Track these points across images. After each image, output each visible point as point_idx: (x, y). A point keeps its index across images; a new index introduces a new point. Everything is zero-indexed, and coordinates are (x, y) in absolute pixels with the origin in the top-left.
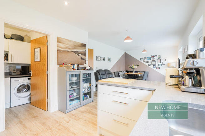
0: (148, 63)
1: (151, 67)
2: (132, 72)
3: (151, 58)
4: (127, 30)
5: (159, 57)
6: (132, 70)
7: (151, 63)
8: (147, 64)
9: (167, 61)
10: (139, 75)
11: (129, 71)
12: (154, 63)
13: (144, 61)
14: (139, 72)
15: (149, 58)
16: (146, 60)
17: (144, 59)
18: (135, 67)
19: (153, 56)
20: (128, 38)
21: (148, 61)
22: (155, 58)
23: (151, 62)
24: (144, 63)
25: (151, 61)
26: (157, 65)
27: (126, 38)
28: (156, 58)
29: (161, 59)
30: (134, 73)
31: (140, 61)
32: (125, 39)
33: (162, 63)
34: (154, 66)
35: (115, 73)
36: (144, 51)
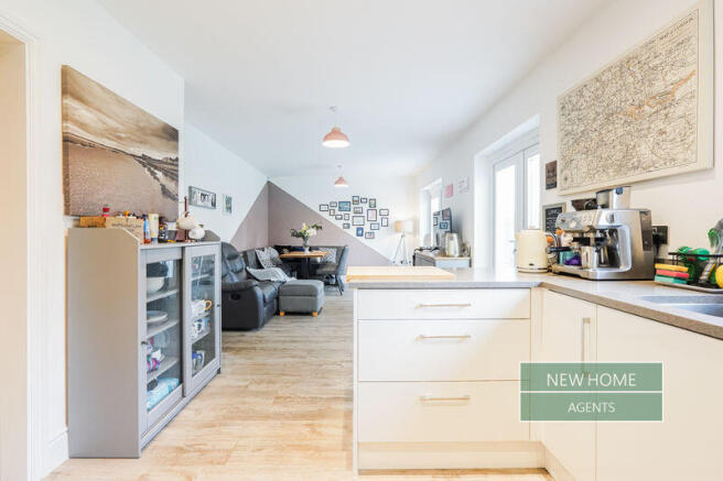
0: (343, 221)
1: (352, 231)
2: (301, 249)
3: (352, 206)
4: (332, 108)
5: (372, 202)
6: (298, 242)
7: (350, 222)
8: (340, 224)
9: (393, 217)
10: (319, 260)
11: (285, 247)
12: (358, 221)
13: (332, 213)
14: (317, 248)
15: (343, 206)
16: (337, 212)
17: (330, 208)
18: (312, 232)
19: (357, 200)
20: (335, 134)
21: (342, 213)
22: (361, 205)
23: (351, 218)
24: (332, 219)
25: (352, 214)
26: (367, 228)
27: (329, 135)
28: (366, 207)
29: (378, 208)
30: (307, 253)
31: (318, 211)
32: (326, 138)
33: (379, 221)
34: (360, 232)
35: (245, 253)
36: (341, 180)
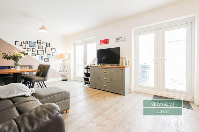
0: (32, 52)
1: (37, 58)
3: (37, 45)
5: (48, 45)
7: (36, 53)
12: (40, 53)
13: (24, 47)
15: (32, 44)
16: (28, 47)
17: (23, 44)
19: (40, 42)
21: (32, 48)
22: (42, 45)
23: (36, 51)
25: (37, 48)
26: (45, 57)
28: (45, 46)
29: (51, 47)
31: (14, 45)
33: (51, 53)
34: (42, 57)
36: (43, 28)
